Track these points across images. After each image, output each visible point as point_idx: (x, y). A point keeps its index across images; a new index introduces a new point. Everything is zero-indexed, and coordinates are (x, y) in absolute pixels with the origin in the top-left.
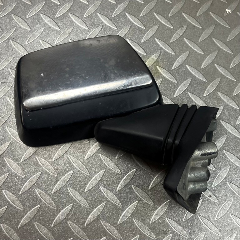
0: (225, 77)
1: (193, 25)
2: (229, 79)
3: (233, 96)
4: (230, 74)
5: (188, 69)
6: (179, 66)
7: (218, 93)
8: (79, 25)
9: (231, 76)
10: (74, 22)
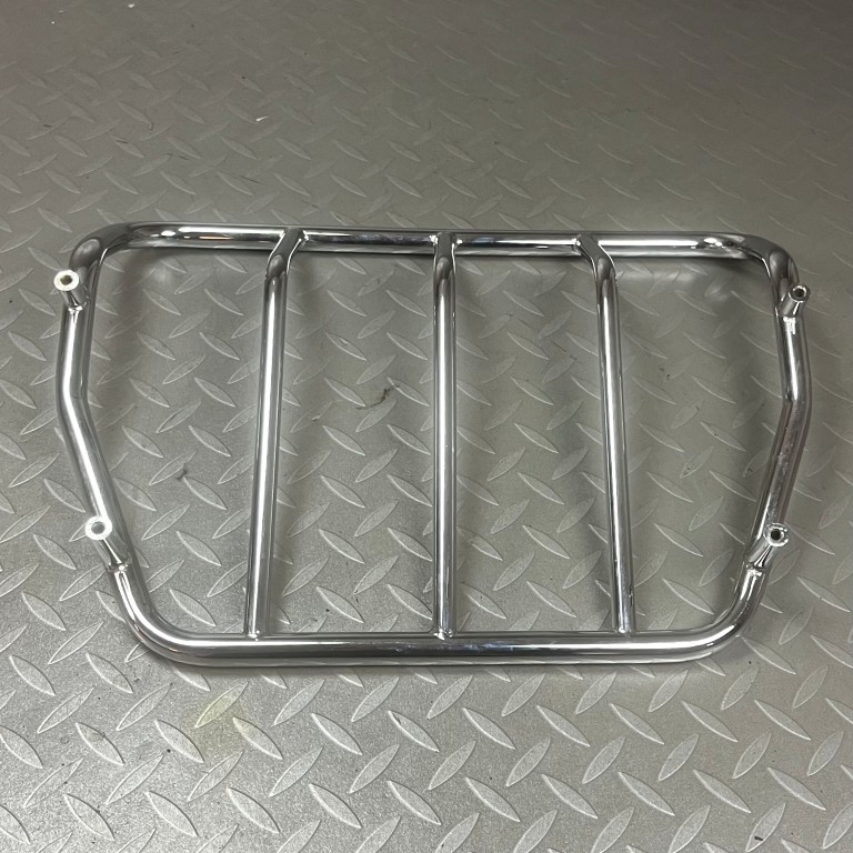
0: (413, 742)
1: (342, 617)
2: (421, 747)
3: (427, 791)
4: (425, 734)
5: (316, 726)
6: (293, 717)
7: (390, 783)
8: (45, 620)
9: (428, 739)
10: (31, 613)
